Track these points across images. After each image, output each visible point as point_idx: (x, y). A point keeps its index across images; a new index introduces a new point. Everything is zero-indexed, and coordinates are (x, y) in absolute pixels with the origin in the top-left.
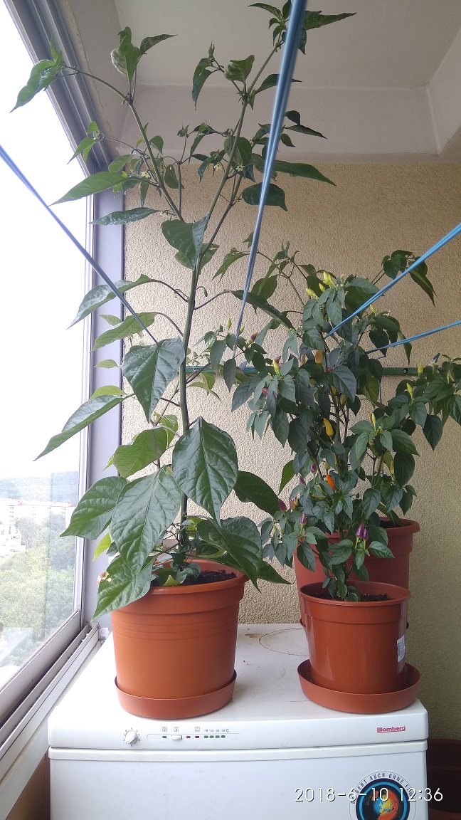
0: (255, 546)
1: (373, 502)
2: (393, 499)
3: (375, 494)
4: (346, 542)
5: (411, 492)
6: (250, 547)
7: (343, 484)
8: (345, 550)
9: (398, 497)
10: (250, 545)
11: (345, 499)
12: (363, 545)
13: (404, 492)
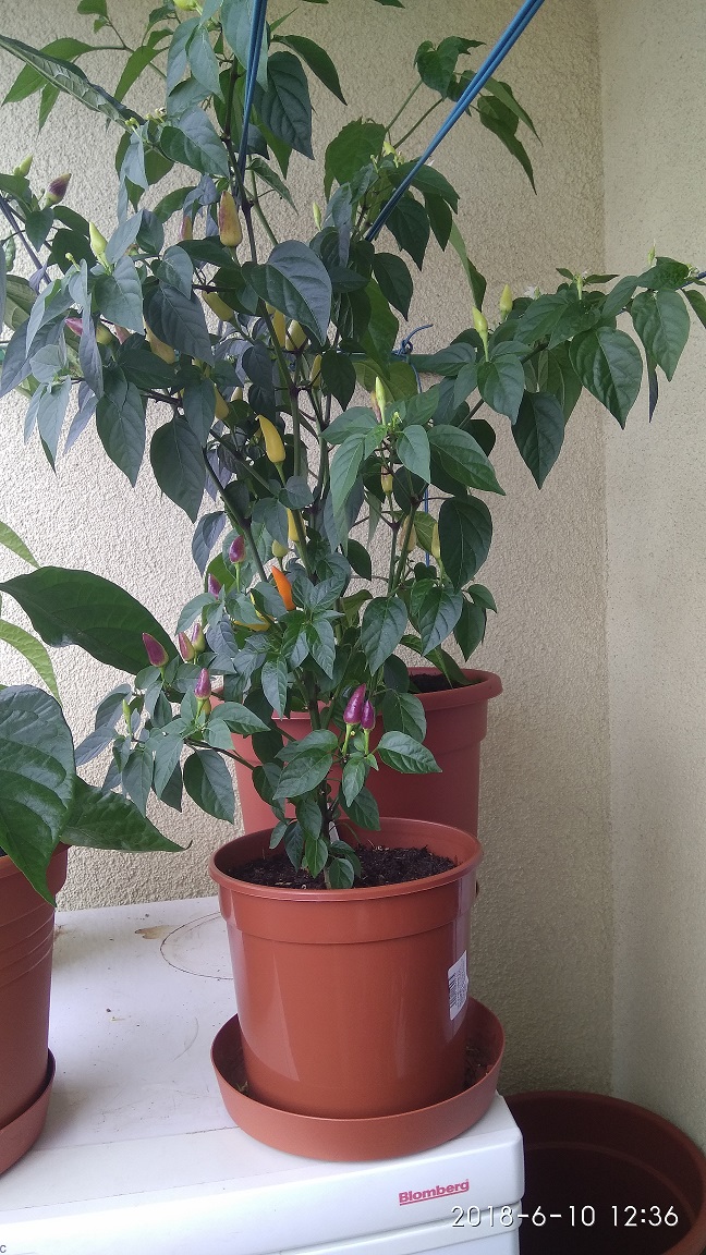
0: (55, 766)
1: (387, 630)
2: (439, 622)
3: (393, 611)
4: (322, 738)
5: (482, 599)
6: (38, 770)
7: (314, 589)
8: (318, 759)
9: (450, 616)
10: (38, 763)
11: (317, 627)
12: (362, 743)
13: (466, 603)
